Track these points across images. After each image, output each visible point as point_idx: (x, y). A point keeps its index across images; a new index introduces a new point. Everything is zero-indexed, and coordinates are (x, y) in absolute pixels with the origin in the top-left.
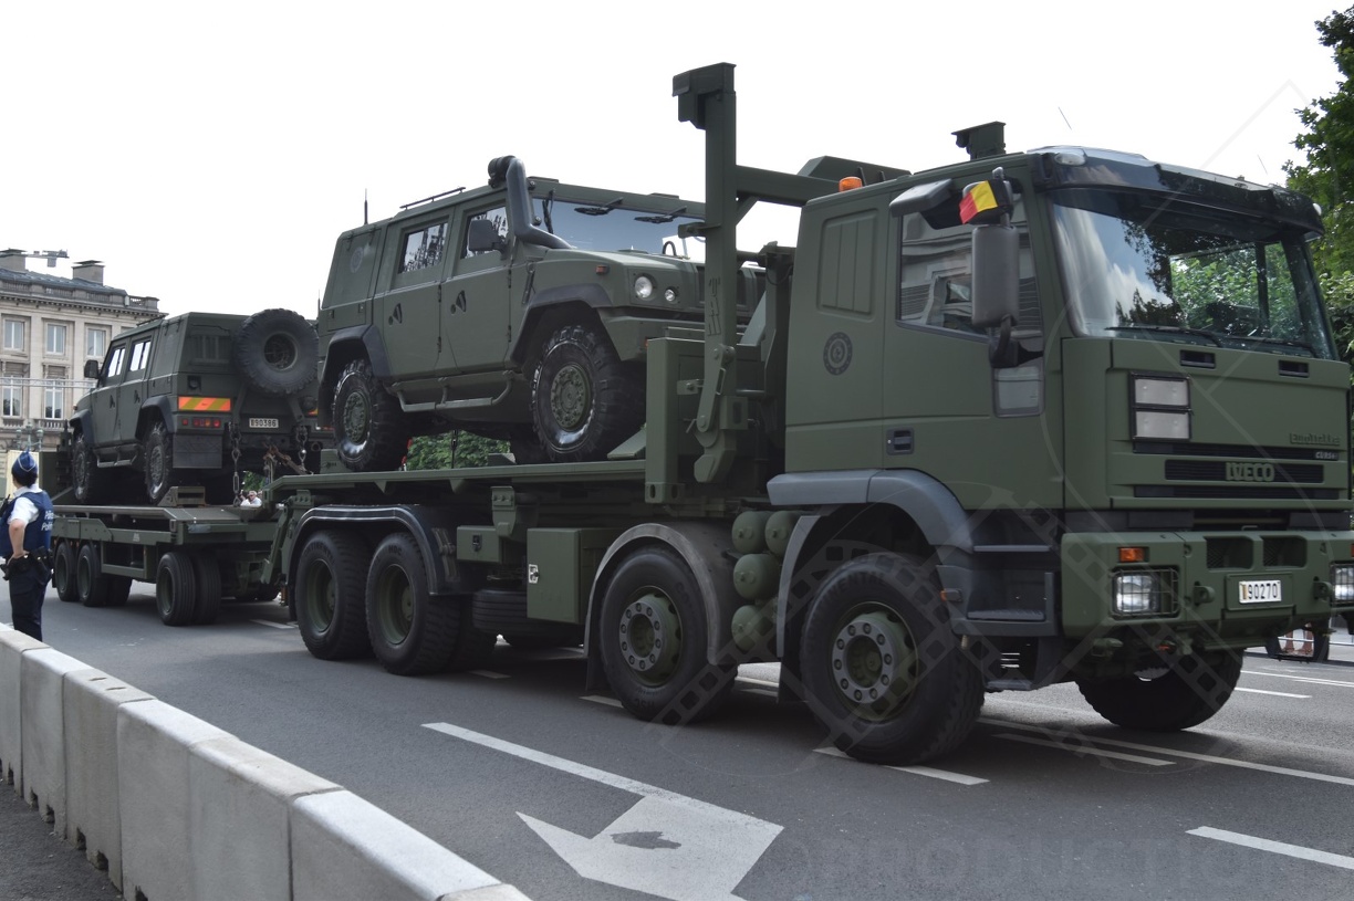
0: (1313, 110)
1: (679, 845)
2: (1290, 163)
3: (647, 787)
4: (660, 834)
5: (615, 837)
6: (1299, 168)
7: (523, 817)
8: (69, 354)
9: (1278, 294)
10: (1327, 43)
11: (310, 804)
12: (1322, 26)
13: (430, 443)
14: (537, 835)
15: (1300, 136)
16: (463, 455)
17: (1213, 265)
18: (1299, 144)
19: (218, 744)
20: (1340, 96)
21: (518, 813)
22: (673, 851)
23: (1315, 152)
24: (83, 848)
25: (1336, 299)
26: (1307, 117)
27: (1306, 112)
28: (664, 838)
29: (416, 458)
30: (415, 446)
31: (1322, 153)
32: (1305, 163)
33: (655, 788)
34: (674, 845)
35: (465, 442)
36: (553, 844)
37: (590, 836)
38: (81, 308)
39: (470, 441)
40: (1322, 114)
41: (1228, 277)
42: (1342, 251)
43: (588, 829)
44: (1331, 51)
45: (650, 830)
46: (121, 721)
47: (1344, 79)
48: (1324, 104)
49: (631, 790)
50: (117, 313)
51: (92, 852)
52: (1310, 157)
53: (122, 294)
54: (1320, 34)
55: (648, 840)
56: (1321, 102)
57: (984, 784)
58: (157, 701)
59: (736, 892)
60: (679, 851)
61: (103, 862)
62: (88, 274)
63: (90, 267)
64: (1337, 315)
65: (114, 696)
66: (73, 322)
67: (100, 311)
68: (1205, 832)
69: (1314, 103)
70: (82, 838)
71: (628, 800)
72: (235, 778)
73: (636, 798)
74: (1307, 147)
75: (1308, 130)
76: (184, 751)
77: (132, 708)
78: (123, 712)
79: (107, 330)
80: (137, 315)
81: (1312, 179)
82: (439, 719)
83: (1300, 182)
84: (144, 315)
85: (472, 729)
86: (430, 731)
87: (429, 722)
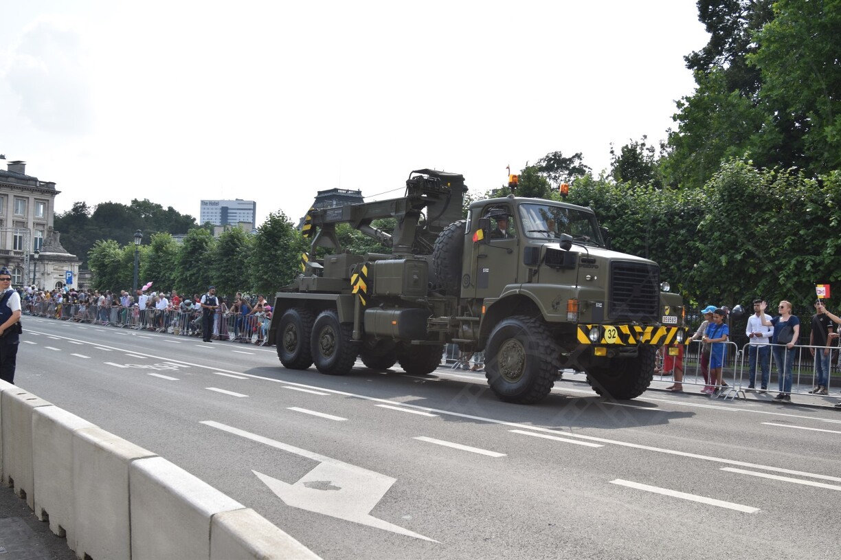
0: (682, 102)
1: (340, 488)
2: (670, 129)
3: (323, 457)
4: (330, 482)
5: (305, 483)
6: (673, 132)
7: (256, 473)
8: (5, 213)
9: (663, 198)
10: (690, 67)
11: (141, 464)
12: (687, 59)
13: (205, 267)
14: (263, 483)
15: (675, 115)
16: (223, 274)
17: (630, 182)
18: (675, 119)
19: (89, 431)
20: (697, 96)
21: (253, 471)
22: (337, 492)
23: (682, 124)
24: (13, 487)
25: (692, 202)
26: (679, 105)
27: (679, 101)
28: (332, 484)
29: (197, 275)
30: (197, 268)
31: (686, 125)
32: (677, 130)
33: (327, 458)
34: (338, 489)
35: (225, 267)
36: (272, 488)
37: (292, 483)
38: (12, 187)
39: (227, 266)
40: (687, 104)
41: (637, 189)
42: (695, 178)
43: (291, 479)
44: (691, 71)
45: (325, 480)
46: (34, 417)
47: (698, 87)
48: (688, 99)
49: (315, 459)
50: (32, 191)
51: (17, 489)
52: (680, 127)
53: (35, 180)
54: (686, 63)
55: (324, 486)
56: (686, 98)
57: (503, 457)
58: (55, 406)
59: (371, 514)
60: (341, 491)
61: (23, 494)
62: (17, 168)
63: (17, 165)
64: (692, 211)
65: (31, 403)
66: (7, 195)
67: (23, 189)
68: (619, 482)
69: (683, 99)
70: (11, 481)
71: (312, 464)
72: (99, 449)
73: (317, 463)
74: (678, 121)
75: (679, 112)
76: (70, 434)
77: (40, 409)
78: (36, 412)
79: (27, 200)
80: (43, 192)
81: (680, 138)
82: (209, 419)
83: (674, 139)
84: (47, 192)
85: (227, 424)
86: (204, 425)
87: (204, 420)
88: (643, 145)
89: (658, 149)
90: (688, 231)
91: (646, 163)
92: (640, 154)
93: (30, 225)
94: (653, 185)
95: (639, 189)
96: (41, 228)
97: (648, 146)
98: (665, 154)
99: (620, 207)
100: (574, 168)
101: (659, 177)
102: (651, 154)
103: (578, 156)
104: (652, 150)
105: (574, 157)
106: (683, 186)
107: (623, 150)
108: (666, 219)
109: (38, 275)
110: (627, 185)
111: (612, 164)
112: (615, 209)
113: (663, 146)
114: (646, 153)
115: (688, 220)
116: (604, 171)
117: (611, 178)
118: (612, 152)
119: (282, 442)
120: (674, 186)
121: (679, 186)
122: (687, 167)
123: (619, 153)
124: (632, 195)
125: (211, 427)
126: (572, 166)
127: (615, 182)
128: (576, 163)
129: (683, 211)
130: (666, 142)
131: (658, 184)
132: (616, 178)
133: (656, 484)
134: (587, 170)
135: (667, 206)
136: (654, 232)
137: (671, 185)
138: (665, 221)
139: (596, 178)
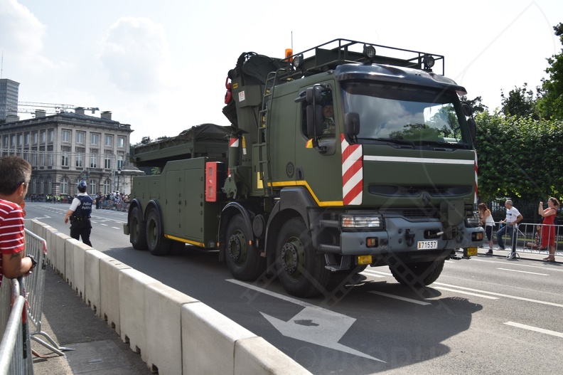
0: (552, 59)
2: (543, 78)
3: (307, 303)
4: (311, 320)
5: (295, 321)
6: (547, 80)
7: (262, 313)
8: (99, 144)
9: (539, 126)
10: (557, 34)
11: (188, 306)
12: (555, 28)
14: (267, 320)
15: (548, 68)
17: (515, 116)
18: (547, 72)
19: (155, 285)
21: (260, 312)
22: (316, 327)
23: (553, 75)
24: (107, 320)
25: (561, 129)
26: (550, 61)
27: (550, 59)
28: (313, 322)
31: (555, 75)
32: (549, 79)
33: (309, 304)
34: (317, 325)
36: (273, 323)
37: (286, 320)
38: (104, 128)
40: (556, 60)
43: (286, 317)
44: (559, 37)
45: (308, 319)
46: (120, 276)
48: (556, 57)
49: (301, 305)
50: (116, 130)
51: (109, 322)
52: (551, 76)
53: (118, 123)
54: (555, 31)
55: (307, 323)
56: (556, 56)
57: (429, 305)
58: (132, 269)
59: (339, 342)
60: (319, 327)
61: (114, 325)
62: (106, 116)
63: (107, 114)
65: (118, 267)
67: (110, 129)
68: (510, 323)
70: (106, 317)
71: (300, 308)
72: (161, 297)
73: (303, 308)
74: (550, 73)
75: (550, 66)
76: (143, 287)
77: (124, 271)
78: (121, 272)
79: (113, 136)
80: (123, 131)
81: (551, 85)
82: (231, 278)
83: (547, 85)
84: (126, 131)
86: (228, 282)
87: (228, 279)
88: (525, 90)
89: (535, 92)
90: (558, 149)
91: (527, 103)
92: (523, 96)
93: (115, 153)
94: (532, 117)
95: (522, 120)
96: (122, 154)
97: (528, 90)
98: (541, 96)
99: (508, 133)
100: (476, 107)
101: (536, 112)
102: (530, 96)
103: (479, 99)
104: (531, 93)
105: (475, 99)
106: (554, 118)
107: (510, 94)
108: (542, 141)
109: (120, 185)
110: (513, 118)
111: (502, 104)
112: (506, 135)
113: (538, 90)
114: (526, 95)
115: (558, 141)
116: (497, 109)
117: (502, 113)
118: (502, 95)
119: (279, 293)
120: (548, 118)
121: (551, 117)
122: (557, 104)
123: (507, 96)
124: (517, 125)
125: (232, 283)
126: (474, 105)
127: (505, 116)
128: (477, 104)
129: (554, 135)
130: (541, 88)
131: (535, 117)
132: (505, 113)
133: (537, 325)
134: (485, 108)
135: (543, 132)
136: (533, 150)
137: (545, 117)
138: (541, 143)
139: (491, 113)
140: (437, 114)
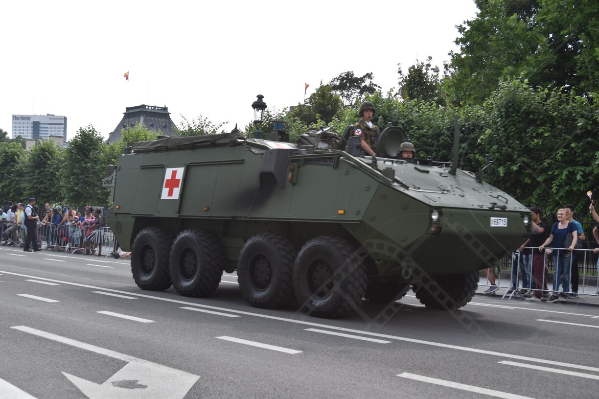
0: (464, 26)
1: (146, 386)
2: (452, 51)
3: (131, 357)
4: (137, 381)
5: (113, 383)
6: (455, 54)
7: (65, 374)
9: (446, 114)
13: (17, 179)
14: (72, 384)
15: (457, 38)
16: (35, 186)
17: (416, 100)
18: (457, 42)
20: (477, 20)
21: (62, 372)
22: (143, 390)
23: (464, 46)
25: (472, 118)
26: (461, 29)
27: (461, 26)
28: (139, 383)
29: (10, 187)
30: (9, 180)
31: (467, 47)
32: (459, 52)
33: (134, 358)
34: (144, 387)
35: (36, 179)
36: (80, 387)
37: (101, 383)
39: (39, 178)
40: (468, 28)
41: (422, 106)
42: (475, 96)
43: (100, 379)
45: (131, 379)
47: (479, 11)
48: (469, 23)
49: (123, 359)
52: (462, 49)
55: (131, 385)
56: (468, 22)
57: (299, 353)
60: (147, 389)
64: (472, 126)
68: (405, 375)
69: (465, 23)
71: (122, 364)
73: (125, 363)
74: (461, 44)
75: (461, 36)
81: (463, 60)
82: (20, 324)
83: (457, 61)
85: (38, 329)
86: (15, 330)
87: (15, 326)
88: (429, 65)
89: (442, 69)
90: (470, 145)
91: (431, 83)
92: (426, 74)
94: (436, 102)
95: (424, 105)
97: (433, 66)
98: (449, 74)
99: (406, 123)
100: (365, 86)
101: (442, 96)
102: (436, 74)
103: (369, 76)
104: (436, 70)
105: (365, 77)
106: (465, 103)
107: (410, 70)
108: (448, 133)
110: (413, 102)
111: (400, 83)
112: (403, 124)
113: (446, 66)
114: (431, 73)
115: (469, 134)
116: (392, 90)
117: (399, 96)
118: (400, 72)
119: (91, 344)
120: (456, 103)
121: (461, 104)
122: (468, 86)
123: (406, 73)
124: (417, 112)
125: (22, 331)
126: (363, 85)
127: (402, 100)
128: (367, 82)
129: (464, 126)
130: (450, 63)
131: (441, 102)
132: (403, 96)
133: (440, 377)
134: (377, 89)
135: (450, 122)
136: (438, 146)
137: (454, 103)
138: (447, 136)
139: (385, 96)
140: (314, 94)
